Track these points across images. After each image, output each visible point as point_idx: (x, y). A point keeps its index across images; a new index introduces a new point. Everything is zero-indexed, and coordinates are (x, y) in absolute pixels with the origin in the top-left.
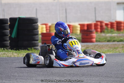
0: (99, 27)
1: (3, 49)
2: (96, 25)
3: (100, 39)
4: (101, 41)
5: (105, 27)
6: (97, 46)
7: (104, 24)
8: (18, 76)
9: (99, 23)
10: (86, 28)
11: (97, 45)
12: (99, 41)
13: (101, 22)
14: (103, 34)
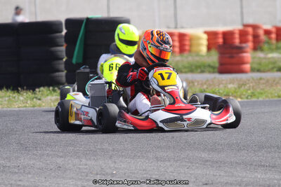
0: (250, 38)
1: (51, 88)
2: (243, 34)
3: (260, 64)
4: (262, 69)
5: (263, 37)
6: (262, 81)
7: (261, 32)
8: (113, 150)
9: (250, 30)
10: (220, 40)
11: (261, 79)
12: (259, 71)
13: (255, 27)
14: (260, 55)
